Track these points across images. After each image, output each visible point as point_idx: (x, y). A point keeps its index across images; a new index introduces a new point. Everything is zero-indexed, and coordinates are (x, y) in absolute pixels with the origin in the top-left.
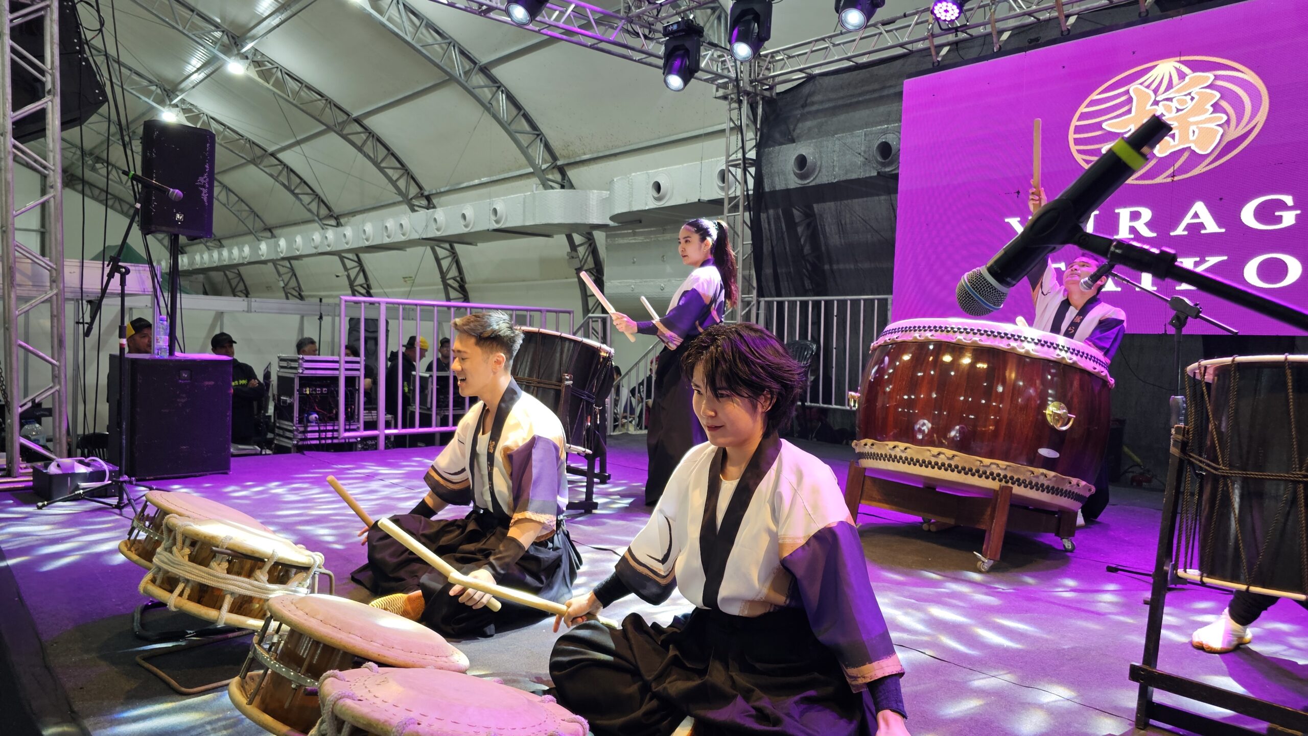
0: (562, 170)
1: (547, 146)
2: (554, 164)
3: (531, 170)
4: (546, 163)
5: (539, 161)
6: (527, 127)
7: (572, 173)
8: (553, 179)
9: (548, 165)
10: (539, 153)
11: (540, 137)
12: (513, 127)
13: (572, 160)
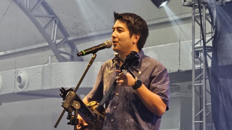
2: (65, 40)
3: (47, 44)
4: (59, 39)
5: (53, 37)
6: (45, 13)
8: (65, 51)
9: (61, 40)
11: (55, 19)
12: (35, 13)
13: (80, 37)
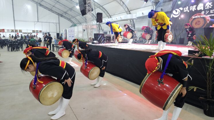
0: (129, 11)
1: (127, 8)
3: (125, 11)
7: (131, 12)
10: (126, 9)
12: (123, 6)
13: (131, 10)
